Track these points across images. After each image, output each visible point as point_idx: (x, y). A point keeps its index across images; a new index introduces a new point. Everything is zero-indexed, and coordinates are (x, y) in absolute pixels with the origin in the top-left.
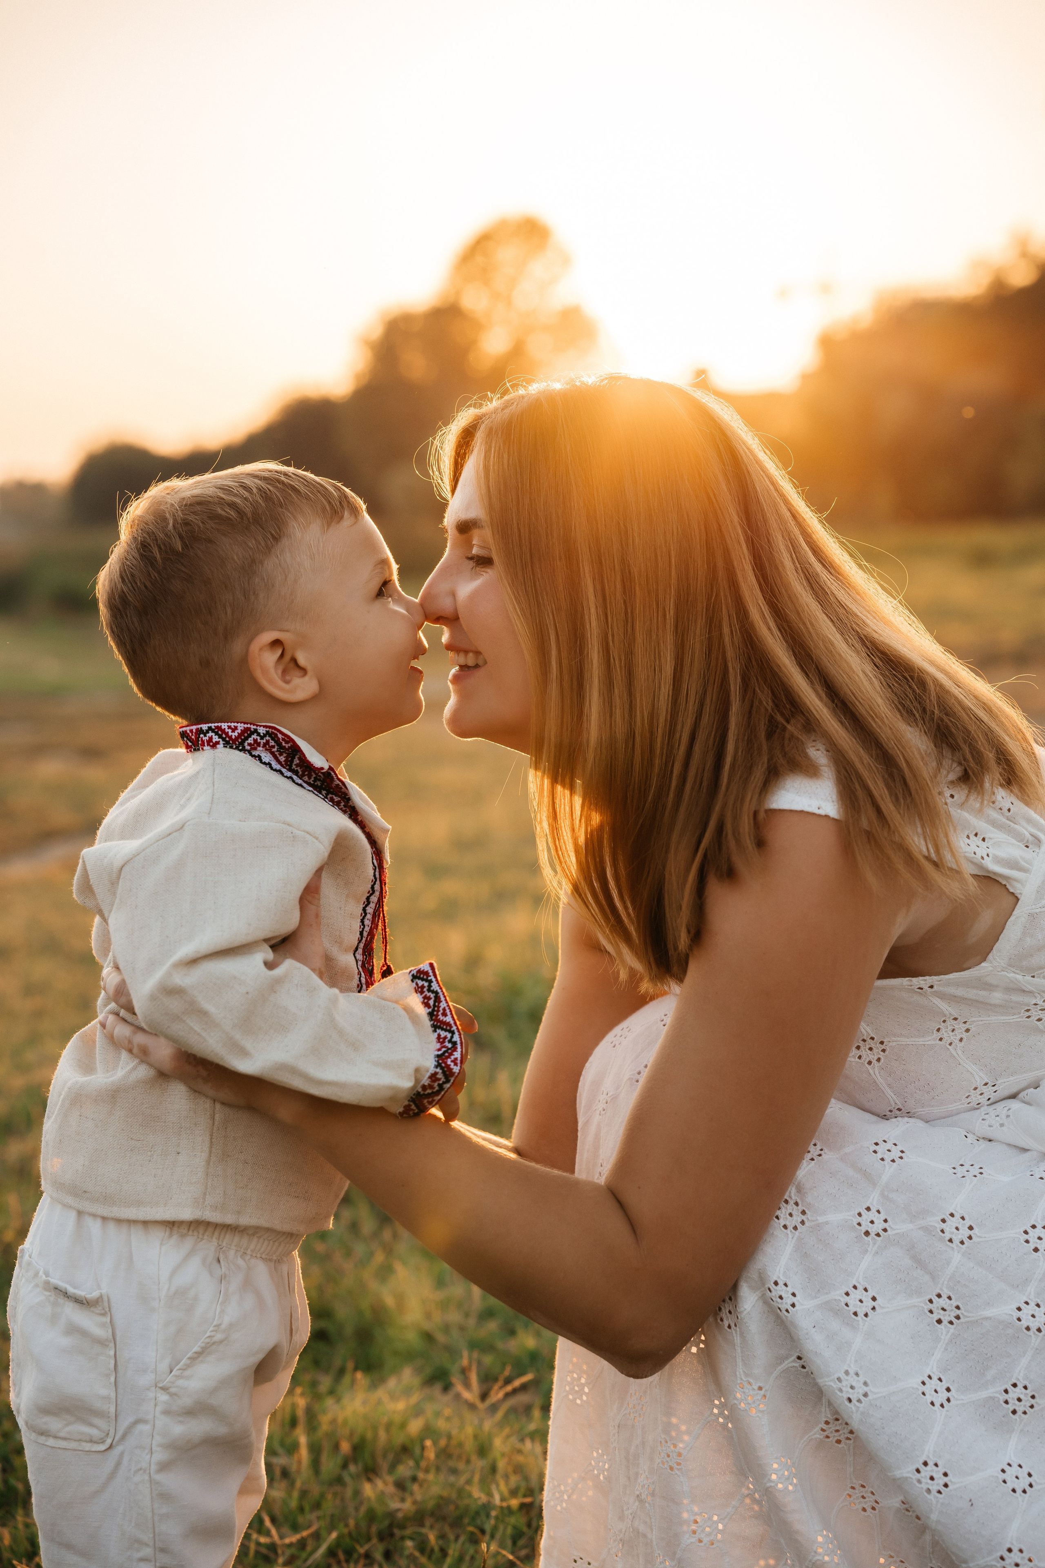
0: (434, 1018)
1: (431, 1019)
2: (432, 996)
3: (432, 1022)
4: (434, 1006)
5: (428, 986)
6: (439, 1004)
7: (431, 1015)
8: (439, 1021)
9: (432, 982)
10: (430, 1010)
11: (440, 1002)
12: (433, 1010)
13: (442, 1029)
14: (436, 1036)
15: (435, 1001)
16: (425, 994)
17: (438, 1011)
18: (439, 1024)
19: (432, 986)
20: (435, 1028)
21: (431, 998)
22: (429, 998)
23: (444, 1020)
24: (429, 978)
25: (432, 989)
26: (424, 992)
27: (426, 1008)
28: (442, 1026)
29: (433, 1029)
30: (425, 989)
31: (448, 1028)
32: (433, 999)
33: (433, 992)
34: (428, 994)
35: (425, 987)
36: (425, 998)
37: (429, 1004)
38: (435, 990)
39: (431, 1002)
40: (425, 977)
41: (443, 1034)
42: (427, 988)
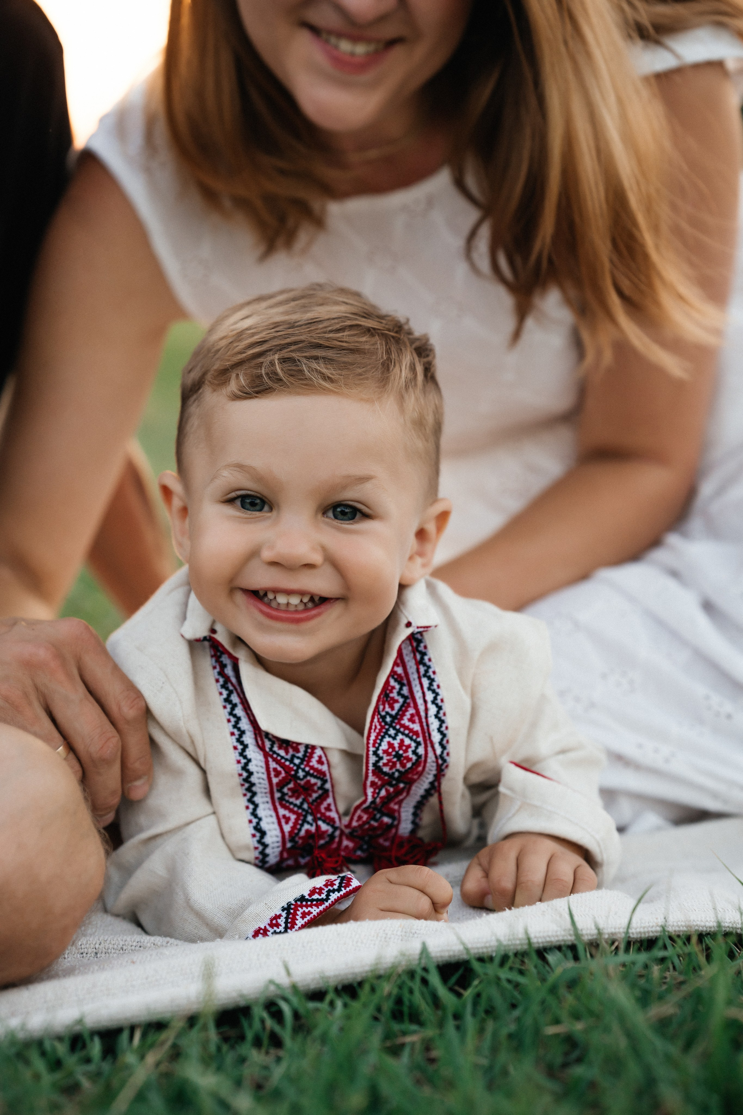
0: (299, 903)
1: (296, 901)
2: (323, 896)
3: (293, 902)
4: (313, 900)
5: (334, 889)
6: (315, 905)
7: (302, 898)
8: (296, 910)
9: (339, 892)
10: (307, 897)
11: (317, 906)
12: (307, 900)
13: (287, 918)
14: (278, 914)
15: (317, 900)
16: (325, 888)
17: (307, 906)
18: (292, 911)
19: (334, 893)
20: (287, 909)
21: (320, 896)
22: (320, 893)
23: (298, 917)
24: (343, 889)
25: (331, 894)
26: (327, 888)
27: (309, 892)
28: (291, 916)
29: (286, 906)
30: (330, 887)
31: (289, 925)
32: (320, 898)
33: (328, 896)
34: (325, 892)
35: (332, 887)
36: (321, 889)
37: (314, 895)
38: (330, 897)
39: (316, 896)
40: (343, 885)
41: (282, 921)
42: (331, 889)
